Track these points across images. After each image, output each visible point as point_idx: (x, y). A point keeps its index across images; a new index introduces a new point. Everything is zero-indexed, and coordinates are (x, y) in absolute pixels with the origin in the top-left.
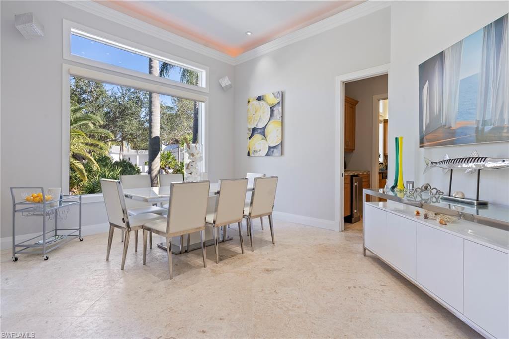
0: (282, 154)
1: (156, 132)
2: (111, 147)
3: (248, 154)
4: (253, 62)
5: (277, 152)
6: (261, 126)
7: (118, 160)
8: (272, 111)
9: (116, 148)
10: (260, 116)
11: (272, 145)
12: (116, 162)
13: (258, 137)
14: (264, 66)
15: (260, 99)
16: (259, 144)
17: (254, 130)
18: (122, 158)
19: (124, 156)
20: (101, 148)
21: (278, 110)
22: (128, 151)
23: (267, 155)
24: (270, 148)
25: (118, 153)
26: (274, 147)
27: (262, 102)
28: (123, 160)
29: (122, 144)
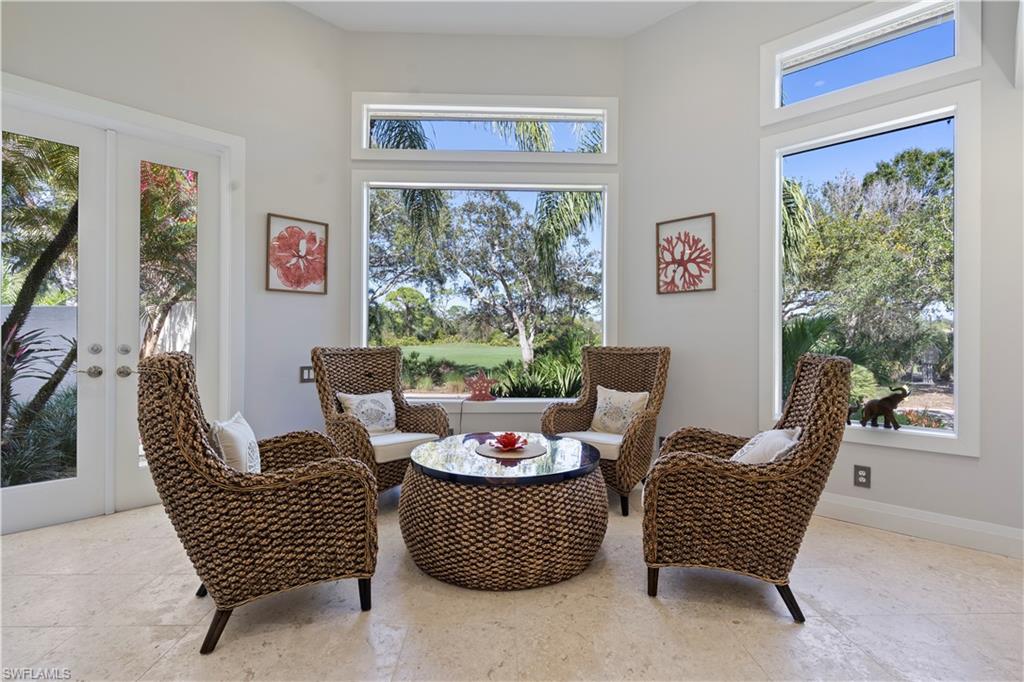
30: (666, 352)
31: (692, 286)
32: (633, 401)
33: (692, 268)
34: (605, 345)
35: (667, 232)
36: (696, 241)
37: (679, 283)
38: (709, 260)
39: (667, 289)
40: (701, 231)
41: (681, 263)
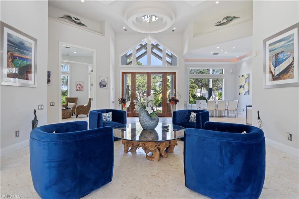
0: (249, 94)
1: (211, 86)
2: (196, 90)
3: (239, 94)
4: (241, 64)
5: (247, 93)
6: (243, 85)
7: (200, 96)
8: (246, 80)
9: (199, 90)
10: (243, 82)
11: (246, 91)
12: (199, 97)
13: (242, 88)
14: (244, 65)
15: (243, 76)
16: (242, 91)
17: (241, 86)
18: (201, 95)
19: (202, 94)
20: (192, 91)
21: (248, 79)
22: (204, 91)
23: (245, 94)
24: (245, 92)
25: (199, 93)
26: (247, 92)
27: (243, 77)
28: (202, 96)
29: (201, 89)
30: (77, 98)
31: (80, 90)
32: (73, 104)
33: (80, 88)
34: (68, 97)
35: (77, 83)
36: (81, 85)
37: (79, 89)
38: (83, 87)
39: (77, 90)
40: (81, 84)
41: (79, 87)
